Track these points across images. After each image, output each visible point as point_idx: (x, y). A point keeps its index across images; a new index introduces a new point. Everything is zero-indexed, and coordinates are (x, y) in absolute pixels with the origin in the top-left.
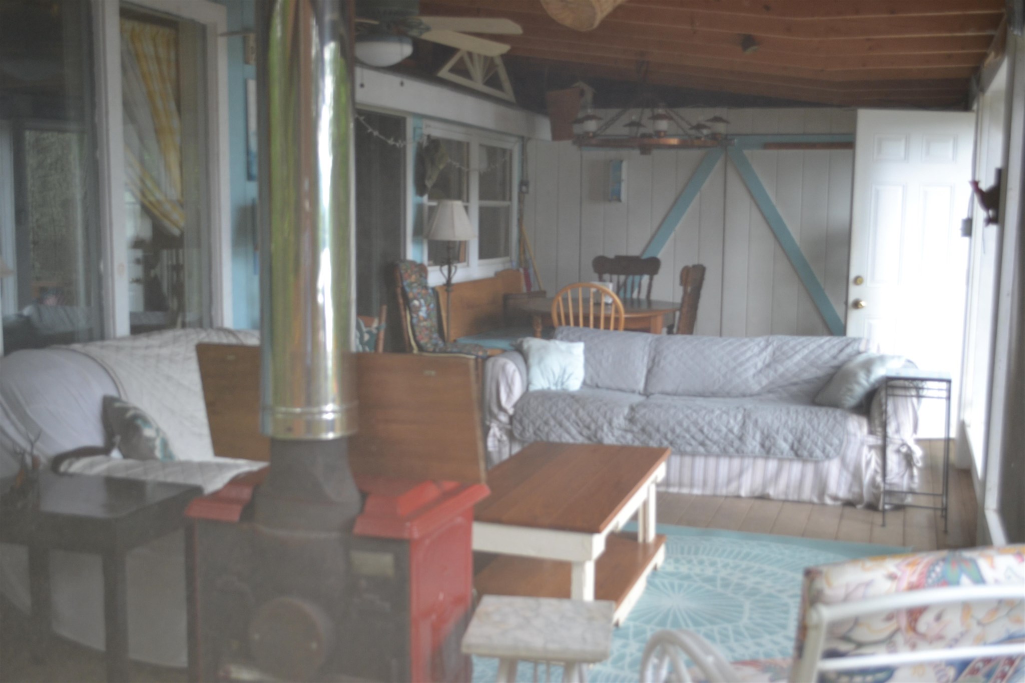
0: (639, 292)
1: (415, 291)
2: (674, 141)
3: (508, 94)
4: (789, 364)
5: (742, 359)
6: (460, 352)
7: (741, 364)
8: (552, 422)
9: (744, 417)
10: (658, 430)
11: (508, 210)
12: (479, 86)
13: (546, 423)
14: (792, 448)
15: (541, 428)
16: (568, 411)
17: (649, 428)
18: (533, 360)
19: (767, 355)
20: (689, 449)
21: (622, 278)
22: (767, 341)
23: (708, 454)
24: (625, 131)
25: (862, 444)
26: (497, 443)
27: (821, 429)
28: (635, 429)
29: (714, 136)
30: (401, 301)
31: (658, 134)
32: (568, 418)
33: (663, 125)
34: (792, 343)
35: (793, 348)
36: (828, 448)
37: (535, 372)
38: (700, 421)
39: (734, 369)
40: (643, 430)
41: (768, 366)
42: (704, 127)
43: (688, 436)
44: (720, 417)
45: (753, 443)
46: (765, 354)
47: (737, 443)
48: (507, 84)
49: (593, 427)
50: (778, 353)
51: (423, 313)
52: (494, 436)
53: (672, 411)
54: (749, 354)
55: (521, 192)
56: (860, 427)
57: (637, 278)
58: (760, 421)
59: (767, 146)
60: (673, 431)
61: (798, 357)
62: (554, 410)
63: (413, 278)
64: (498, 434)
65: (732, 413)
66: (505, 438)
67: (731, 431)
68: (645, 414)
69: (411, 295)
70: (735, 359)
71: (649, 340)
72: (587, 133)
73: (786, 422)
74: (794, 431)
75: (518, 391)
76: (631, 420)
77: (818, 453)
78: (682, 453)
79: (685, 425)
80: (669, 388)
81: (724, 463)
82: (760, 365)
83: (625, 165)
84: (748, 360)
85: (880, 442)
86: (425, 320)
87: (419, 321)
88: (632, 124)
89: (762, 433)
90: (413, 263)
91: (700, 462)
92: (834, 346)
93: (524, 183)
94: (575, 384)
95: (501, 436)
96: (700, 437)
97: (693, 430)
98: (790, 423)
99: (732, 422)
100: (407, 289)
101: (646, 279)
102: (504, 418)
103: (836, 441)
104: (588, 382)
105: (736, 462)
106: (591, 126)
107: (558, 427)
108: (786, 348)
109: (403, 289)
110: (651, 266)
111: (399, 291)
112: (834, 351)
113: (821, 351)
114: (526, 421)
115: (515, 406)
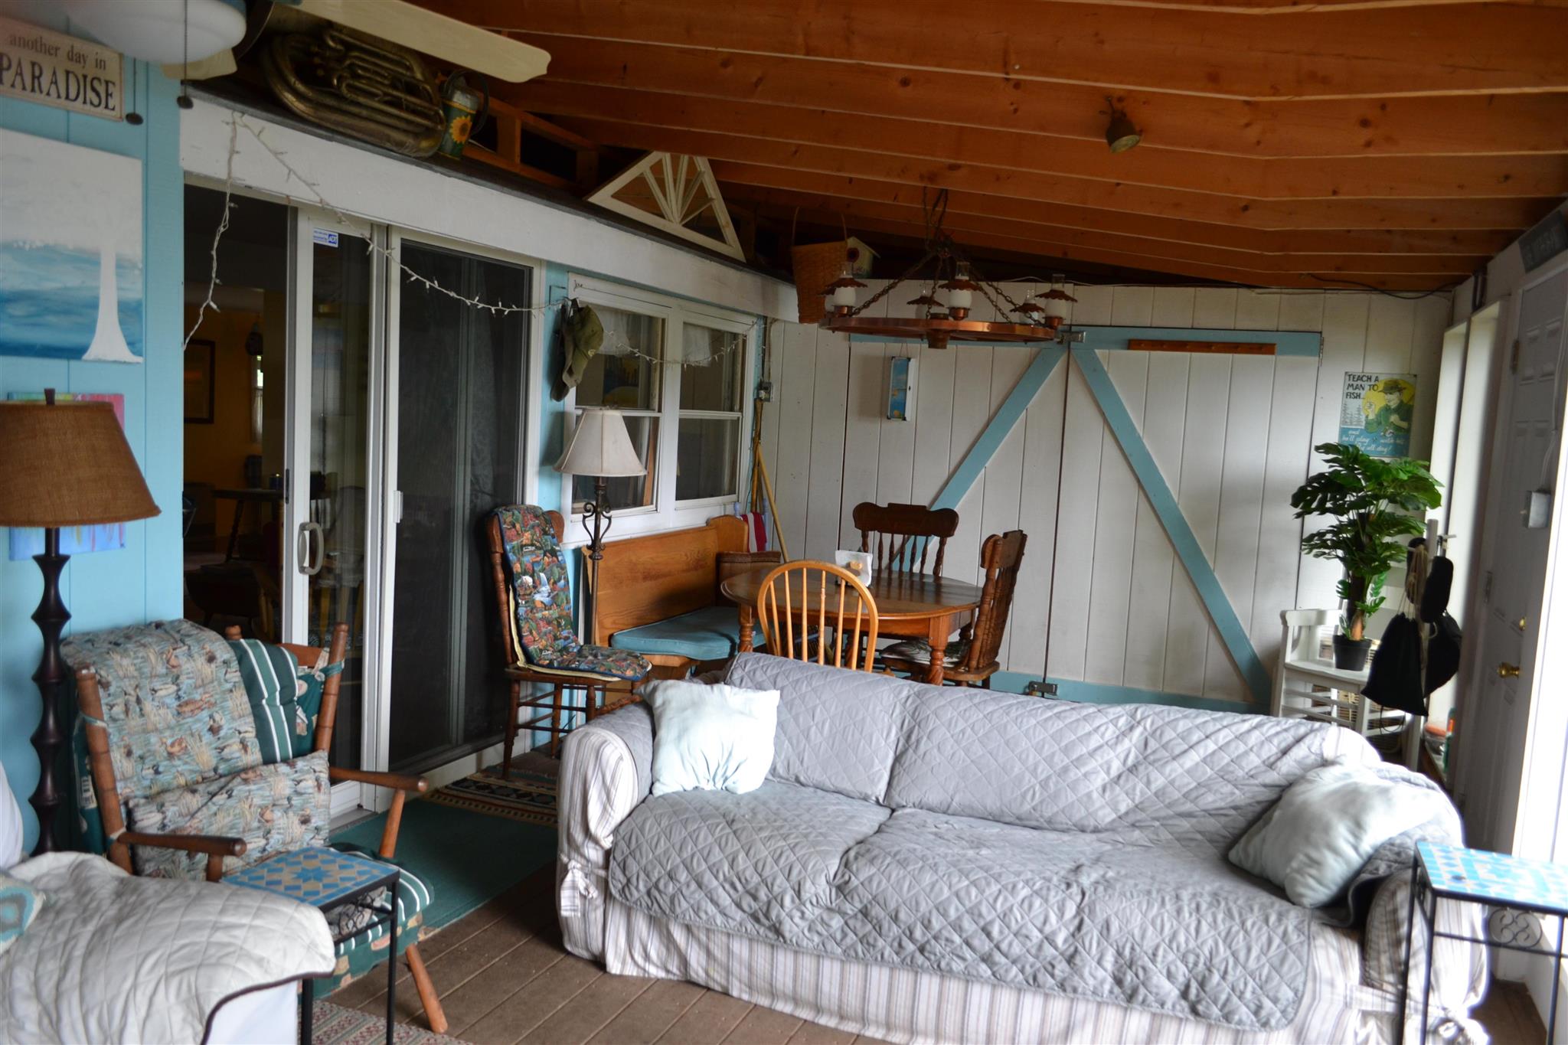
0: (923, 563)
1: (527, 559)
2: (982, 327)
3: (732, 246)
4: (1175, 769)
5: (1082, 750)
6: (592, 671)
7: (1078, 762)
8: (683, 876)
9: (1080, 909)
10: (895, 919)
11: (736, 424)
12: (675, 227)
13: (671, 876)
14: (1184, 994)
15: (661, 885)
16: (717, 855)
17: (876, 911)
18: (666, 733)
19: (1131, 744)
20: (958, 966)
21: (898, 539)
22: (1133, 716)
23: (998, 980)
24: (910, 312)
25: (1347, 1005)
26: (578, 902)
27: (1252, 964)
28: (849, 909)
29: (1050, 322)
30: (501, 576)
31: (955, 312)
32: (714, 871)
33: (963, 298)
34: (1182, 726)
35: (1183, 737)
36: (1267, 1004)
37: (669, 755)
38: (984, 910)
39: (1065, 770)
40: (865, 913)
41: (1133, 769)
42: (1036, 308)
43: (957, 939)
44: (1027, 904)
45: (1098, 973)
46: (1126, 743)
47: (1061, 968)
48: (729, 232)
49: (763, 894)
50: (1153, 744)
51: (542, 596)
52: (574, 887)
53: (928, 878)
54: (1095, 741)
55: (758, 402)
56: (1344, 965)
57: (921, 540)
58: (1115, 926)
59: (1133, 344)
60: (927, 925)
61: (1193, 758)
62: (689, 849)
63: (527, 537)
64: (581, 884)
65: (1054, 898)
66: (594, 893)
67: (1050, 939)
68: (870, 879)
69: (517, 568)
70: (1066, 750)
71: (905, 693)
72: (840, 308)
73: (1174, 936)
74: (1191, 959)
75: (625, 799)
76: (842, 889)
77: (1244, 1013)
78: (942, 972)
79: (952, 914)
80: (933, 798)
81: (1032, 1003)
82: (1116, 767)
83: (913, 365)
84: (1092, 754)
85: (1390, 1007)
86: (546, 607)
87: (533, 608)
88: (923, 301)
89: (1119, 953)
90: (534, 512)
91: (980, 994)
92: (1269, 739)
93: (763, 386)
94: (749, 780)
95: (586, 889)
96: (983, 944)
97: (968, 925)
98: (1182, 938)
99: (1053, 918)
100: (512, 557)
101: (935, 541)
102: (594, 854)
103: (1286, 994)
104: (781, 770)
105: (1059, 1006)
106: (846, 296)
107: (693, 886)
108: (1169, 735)
109: (504, 557)
110: (943, 523)
111: (498, 558)
112: (1271, 750)
113: (1242, 748)
114: (633, 867)
115: (615, 831)
